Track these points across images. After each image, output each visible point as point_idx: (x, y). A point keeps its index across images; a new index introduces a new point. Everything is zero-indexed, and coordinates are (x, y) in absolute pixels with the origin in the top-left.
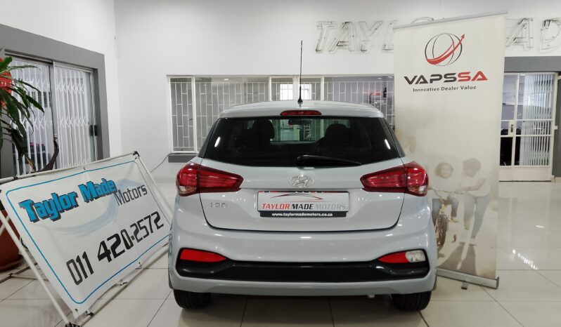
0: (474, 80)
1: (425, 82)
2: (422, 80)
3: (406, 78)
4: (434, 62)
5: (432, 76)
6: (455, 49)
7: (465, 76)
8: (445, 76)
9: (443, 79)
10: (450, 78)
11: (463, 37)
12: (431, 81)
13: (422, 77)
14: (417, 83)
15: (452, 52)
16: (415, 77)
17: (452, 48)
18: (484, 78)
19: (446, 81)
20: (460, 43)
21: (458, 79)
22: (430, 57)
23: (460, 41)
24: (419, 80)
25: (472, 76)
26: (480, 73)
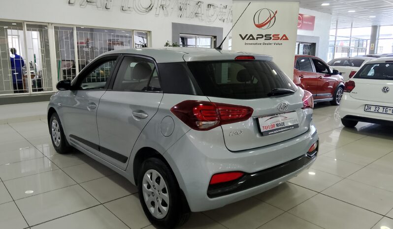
0: (281, 39)
1: (253, 39)
2: (251, 38)
3: (240, 35)
4: (259, 26)
5: (258, 35)
6: (271, 19)
7: (276, 37)
8: (266, 36)
9: (264, 38)
10: (268, 37)
11: (276, 12)
12: (257, 38)
13: (251, 35)
14: (247, 39)
15: (270, 21)
16: (247, 35)
17: (270, 19)
18: (287, 39)
19: (265, 39)
20: (274, 16)
21: (273, 38)
22: (257, 23)
23: (275, 15)
24: (249, 37)
25: (280, 36)
26: (284, 35)
